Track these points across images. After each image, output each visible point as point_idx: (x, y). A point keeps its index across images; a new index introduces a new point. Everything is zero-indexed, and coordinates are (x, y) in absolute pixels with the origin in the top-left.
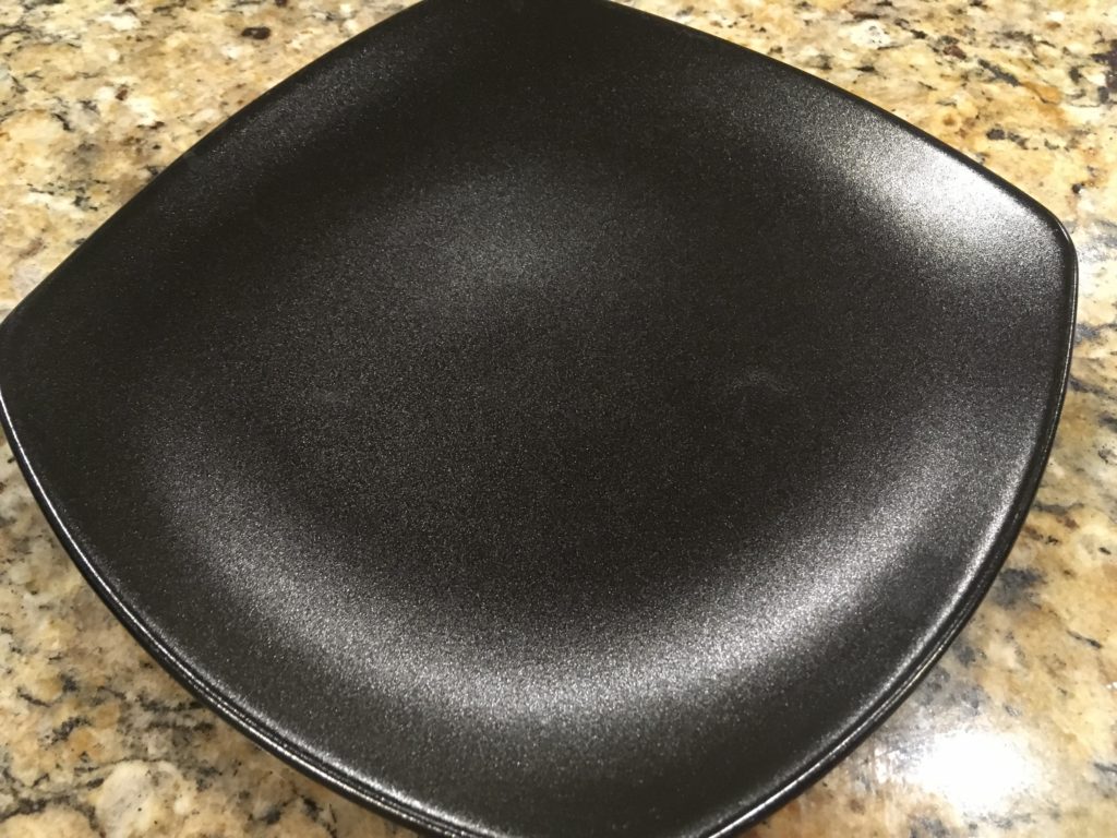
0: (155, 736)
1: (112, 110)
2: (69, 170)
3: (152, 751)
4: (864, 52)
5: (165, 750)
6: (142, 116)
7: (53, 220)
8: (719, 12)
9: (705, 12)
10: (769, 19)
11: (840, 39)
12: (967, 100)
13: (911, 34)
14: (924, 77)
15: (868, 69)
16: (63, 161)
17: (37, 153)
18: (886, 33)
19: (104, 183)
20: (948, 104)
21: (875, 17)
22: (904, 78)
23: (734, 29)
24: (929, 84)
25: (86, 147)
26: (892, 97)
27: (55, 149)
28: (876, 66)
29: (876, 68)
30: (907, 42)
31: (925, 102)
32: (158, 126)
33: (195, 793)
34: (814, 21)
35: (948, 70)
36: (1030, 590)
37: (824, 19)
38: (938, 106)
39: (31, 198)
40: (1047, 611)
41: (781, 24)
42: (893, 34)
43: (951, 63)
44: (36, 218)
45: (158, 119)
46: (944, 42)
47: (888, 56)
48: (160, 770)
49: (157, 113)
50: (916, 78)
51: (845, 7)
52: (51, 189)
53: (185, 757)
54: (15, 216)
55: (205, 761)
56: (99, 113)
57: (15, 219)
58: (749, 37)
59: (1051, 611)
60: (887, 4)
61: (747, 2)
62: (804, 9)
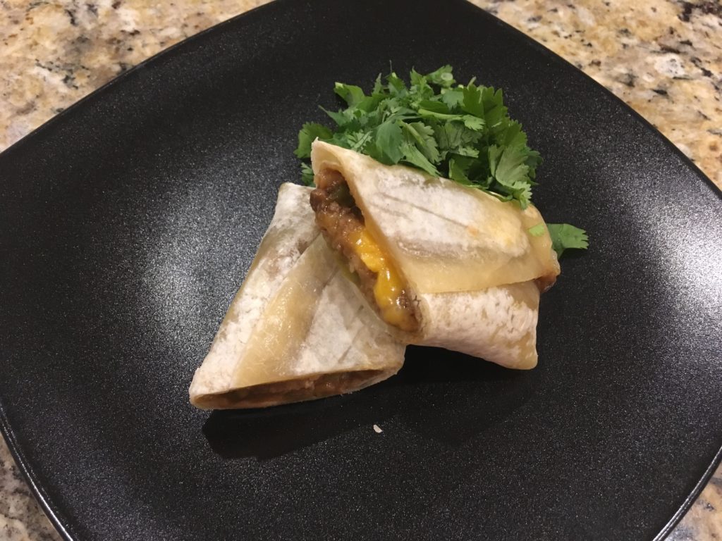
0: (16, 500)
1: (107, 15)
2: (66, 55)
3: (12, 510)
4: (662, 78)
5: (21, 512)
6: (126, 23)
7: (46, 90)
8: (560, 24)
9: (550, 22)
10: (596, 37)
11: (647, 64)
13: (701, 71)
14: (703, 107)
15: (662, 92)
16: (64, 47)
17: (48, 37)
18: (682, 66)
19: (88, 69)
20: (716, 134)
21: (677, 52)
22: (687, 105)
23: (568, 40)
24: (706, 114)
25: (82, 40)
26: (675, 119)
27: (61, 36)
28: (669, 91)
29: (669, 93)
30: (697, 77)
31: (699, 128)
32: (135, 33)
34: (630, 45)
37: (638, 46)
38: (708, 133)
39: (35, 71)
41: (605, 43)
42: (687, 68)
44: (36, 86)
45: (137, 28)
47: (679, 85)
48: (14, 526)
49: (137, 23)
50: (696, 107)
51: (656, 39)
52: (51, 66)
54: (21, 81)
56: (97, 15)
57: (21, 84)
58: (578, 48)
60: (689, 43)
61: (583, 20)
62: (625, 34)
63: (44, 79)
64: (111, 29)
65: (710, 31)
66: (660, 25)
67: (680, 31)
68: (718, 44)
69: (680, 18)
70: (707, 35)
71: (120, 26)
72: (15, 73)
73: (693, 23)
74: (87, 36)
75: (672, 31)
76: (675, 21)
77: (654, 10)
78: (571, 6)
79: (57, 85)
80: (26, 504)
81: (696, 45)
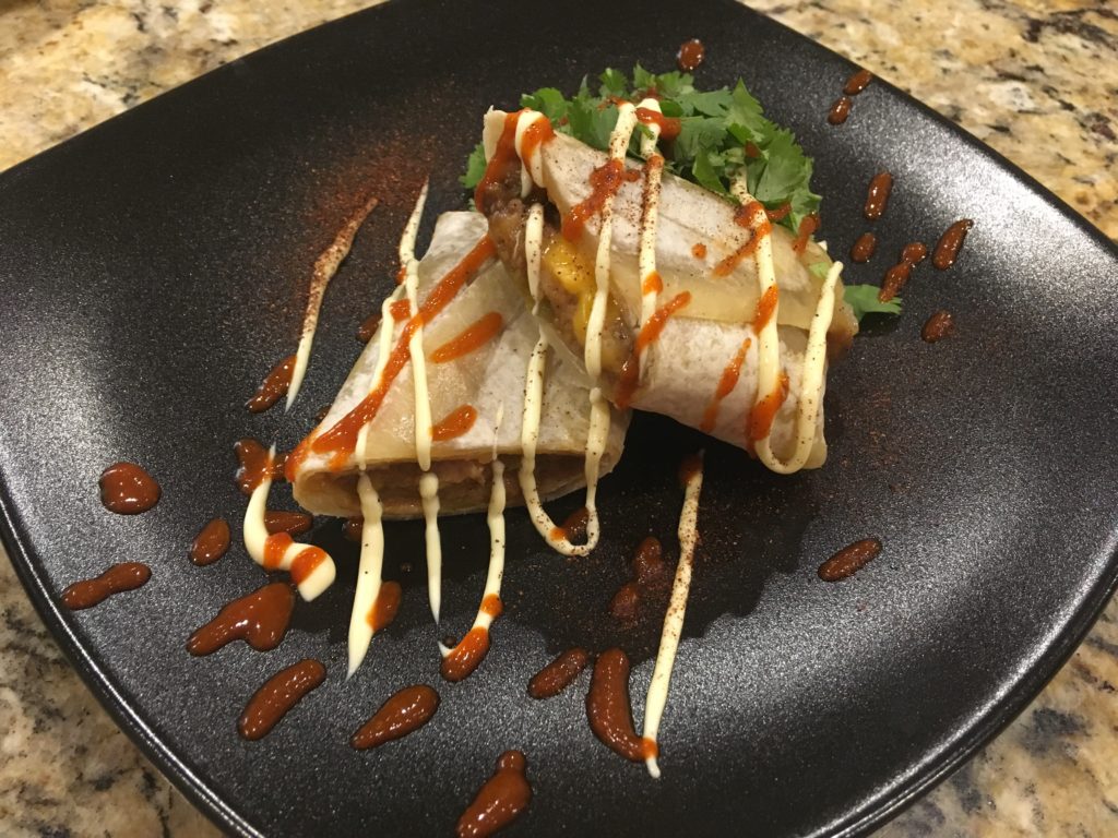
1: (191, 20)
2: (128, 68)
4: (1001, 111)
6: (218, 31)
7: (95, 111)
8: (850, 42)
10: (903, 60)
11: (978, 93)
12: (1108, 182)
13: (1058, 104)
14: (1063, 149)
16: (126, 59)
17: (103, 46)
18: (1031, 97)
19: (159, 86)
20: (1085, 182)
21: (1022, 79)
22: (1039, 145)
24: (1068, 157)
25: (153, 50)
27: (122, 45)
28: (1012, 128)
29: (1011, 130)
30: (1053, 110)
31: (1060, 175)
32: (230, 42)
33: (29, 732)
34: (953, 70)
35: (1092, 148)
36: (1067, 740)
37: (964, 70)
38: (1074, 181)
39: (84, 86)
40: (1083, 769)
41: (915, 67)
42: (1038, 100)
43: (1098, 142)
44: (80, 106)
45: (234, 37)
46: (1094, 119)
47: (1027, 121)
49: (234, 31)
50: (1054, 148)
51: (990, 63)
52: (104, 81)
53: (33, 691)
54: (60, 100)
55: (52, 701)
56: (177, 21)
57: (58, 103)
59: (1088, 771)
60: (1038, 69)
61: (882, 38)
62: (944, 56)
63: (94, 97)
64: (199, 36)
65: (1069, 55)
66: (995, 45)
67: (1024, 54)
68: (1081, 70)
69: (1024, 37)
70: (1065, 59)
71: (210, 33)
72: (52, 89)
73: (1042, 44)
74: (161, 46)
75: (1013, 54)
76: (1016, 41)
77: (986, 27)
78: (865, 21)
79: (113, 104)
80: (24, 665)
81: (1049, 72)
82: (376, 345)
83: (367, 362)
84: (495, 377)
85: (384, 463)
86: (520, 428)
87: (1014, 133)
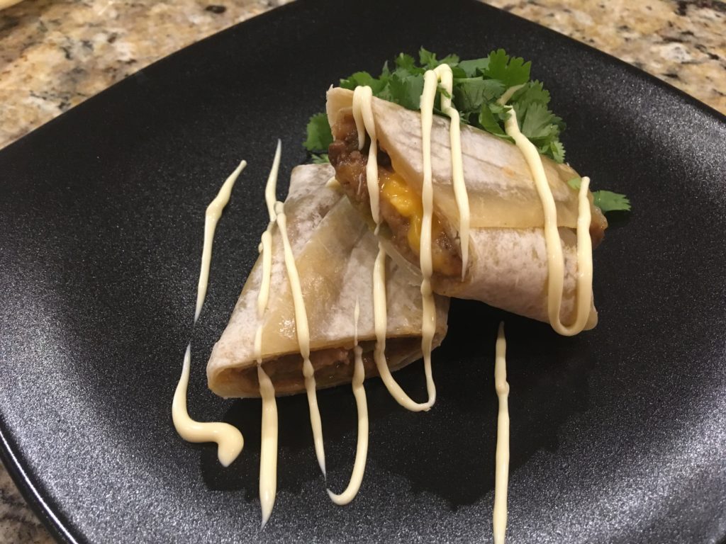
1: (103, 48)
2: (61, 84)
4: (670, 64)
5: (10, 540)
6: (122, 54)
7: (39, 115)
10: (596, 34)
11: (652, 53)
13: (707, 56)
14: (717, 86)
15: (673, 76)
16: (59, 79)
17: (43, 71)
18: (688, 53)
19: (84, 95)
21: (680, 41)
22: (701, 85)
24: (721, 92)
25: (78, 71)
27: (56, 70)
28: (680, 74)
29: (679, 76)
30: (705, 60)
32: (131, 62)
34: (632, 39)
37: (640, 38)
39: (30, 100)
42: (693, 54)
44: (29, 113)
45: (133, 57)
47: (689, 69)
49: (133, 53)
50: (710, 87)
51: (657, 32)
52: (45, 95)
54: (15, 110)
56: (93, 50)
57: (14, 113)
60: (689, 33)
61: (581, 21)
62: (625, 30)
63: (39, 107)
64: (109, 59)
65: (709, 22)
66: (658, 20)
67: (678, 24)
68: (719, 32)
69: (676, 13)
70: (706, 25)
71: (116, 57)
72: (9, 104)
73: (690, 17)
74: (83, 68)
75: (671, 25)
76: (672, 16)
77: (650, 8)
78: (566, 11)
79: (52, 110)
80: (17, 531)
81: (698, 34)
82: (260, 267)
83: (255, 281)
84: (349, 284)
85: (276, 356)
86: (373, 321)
87: (682, 78)
